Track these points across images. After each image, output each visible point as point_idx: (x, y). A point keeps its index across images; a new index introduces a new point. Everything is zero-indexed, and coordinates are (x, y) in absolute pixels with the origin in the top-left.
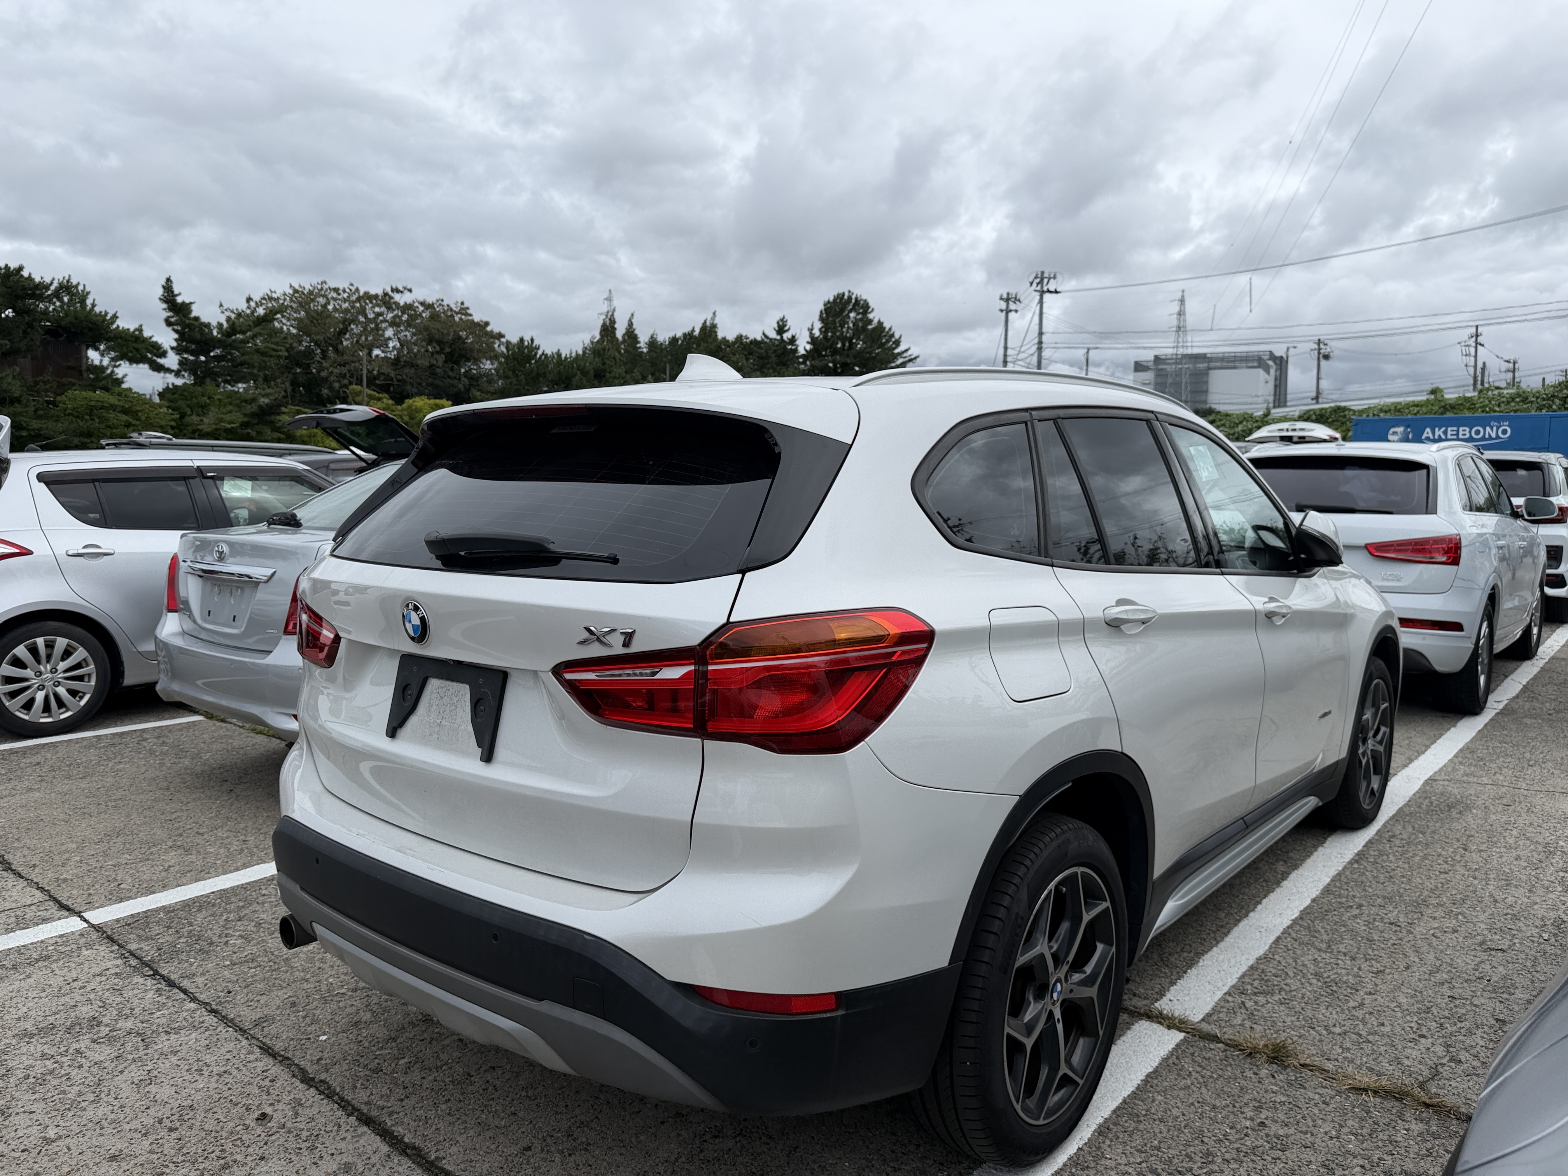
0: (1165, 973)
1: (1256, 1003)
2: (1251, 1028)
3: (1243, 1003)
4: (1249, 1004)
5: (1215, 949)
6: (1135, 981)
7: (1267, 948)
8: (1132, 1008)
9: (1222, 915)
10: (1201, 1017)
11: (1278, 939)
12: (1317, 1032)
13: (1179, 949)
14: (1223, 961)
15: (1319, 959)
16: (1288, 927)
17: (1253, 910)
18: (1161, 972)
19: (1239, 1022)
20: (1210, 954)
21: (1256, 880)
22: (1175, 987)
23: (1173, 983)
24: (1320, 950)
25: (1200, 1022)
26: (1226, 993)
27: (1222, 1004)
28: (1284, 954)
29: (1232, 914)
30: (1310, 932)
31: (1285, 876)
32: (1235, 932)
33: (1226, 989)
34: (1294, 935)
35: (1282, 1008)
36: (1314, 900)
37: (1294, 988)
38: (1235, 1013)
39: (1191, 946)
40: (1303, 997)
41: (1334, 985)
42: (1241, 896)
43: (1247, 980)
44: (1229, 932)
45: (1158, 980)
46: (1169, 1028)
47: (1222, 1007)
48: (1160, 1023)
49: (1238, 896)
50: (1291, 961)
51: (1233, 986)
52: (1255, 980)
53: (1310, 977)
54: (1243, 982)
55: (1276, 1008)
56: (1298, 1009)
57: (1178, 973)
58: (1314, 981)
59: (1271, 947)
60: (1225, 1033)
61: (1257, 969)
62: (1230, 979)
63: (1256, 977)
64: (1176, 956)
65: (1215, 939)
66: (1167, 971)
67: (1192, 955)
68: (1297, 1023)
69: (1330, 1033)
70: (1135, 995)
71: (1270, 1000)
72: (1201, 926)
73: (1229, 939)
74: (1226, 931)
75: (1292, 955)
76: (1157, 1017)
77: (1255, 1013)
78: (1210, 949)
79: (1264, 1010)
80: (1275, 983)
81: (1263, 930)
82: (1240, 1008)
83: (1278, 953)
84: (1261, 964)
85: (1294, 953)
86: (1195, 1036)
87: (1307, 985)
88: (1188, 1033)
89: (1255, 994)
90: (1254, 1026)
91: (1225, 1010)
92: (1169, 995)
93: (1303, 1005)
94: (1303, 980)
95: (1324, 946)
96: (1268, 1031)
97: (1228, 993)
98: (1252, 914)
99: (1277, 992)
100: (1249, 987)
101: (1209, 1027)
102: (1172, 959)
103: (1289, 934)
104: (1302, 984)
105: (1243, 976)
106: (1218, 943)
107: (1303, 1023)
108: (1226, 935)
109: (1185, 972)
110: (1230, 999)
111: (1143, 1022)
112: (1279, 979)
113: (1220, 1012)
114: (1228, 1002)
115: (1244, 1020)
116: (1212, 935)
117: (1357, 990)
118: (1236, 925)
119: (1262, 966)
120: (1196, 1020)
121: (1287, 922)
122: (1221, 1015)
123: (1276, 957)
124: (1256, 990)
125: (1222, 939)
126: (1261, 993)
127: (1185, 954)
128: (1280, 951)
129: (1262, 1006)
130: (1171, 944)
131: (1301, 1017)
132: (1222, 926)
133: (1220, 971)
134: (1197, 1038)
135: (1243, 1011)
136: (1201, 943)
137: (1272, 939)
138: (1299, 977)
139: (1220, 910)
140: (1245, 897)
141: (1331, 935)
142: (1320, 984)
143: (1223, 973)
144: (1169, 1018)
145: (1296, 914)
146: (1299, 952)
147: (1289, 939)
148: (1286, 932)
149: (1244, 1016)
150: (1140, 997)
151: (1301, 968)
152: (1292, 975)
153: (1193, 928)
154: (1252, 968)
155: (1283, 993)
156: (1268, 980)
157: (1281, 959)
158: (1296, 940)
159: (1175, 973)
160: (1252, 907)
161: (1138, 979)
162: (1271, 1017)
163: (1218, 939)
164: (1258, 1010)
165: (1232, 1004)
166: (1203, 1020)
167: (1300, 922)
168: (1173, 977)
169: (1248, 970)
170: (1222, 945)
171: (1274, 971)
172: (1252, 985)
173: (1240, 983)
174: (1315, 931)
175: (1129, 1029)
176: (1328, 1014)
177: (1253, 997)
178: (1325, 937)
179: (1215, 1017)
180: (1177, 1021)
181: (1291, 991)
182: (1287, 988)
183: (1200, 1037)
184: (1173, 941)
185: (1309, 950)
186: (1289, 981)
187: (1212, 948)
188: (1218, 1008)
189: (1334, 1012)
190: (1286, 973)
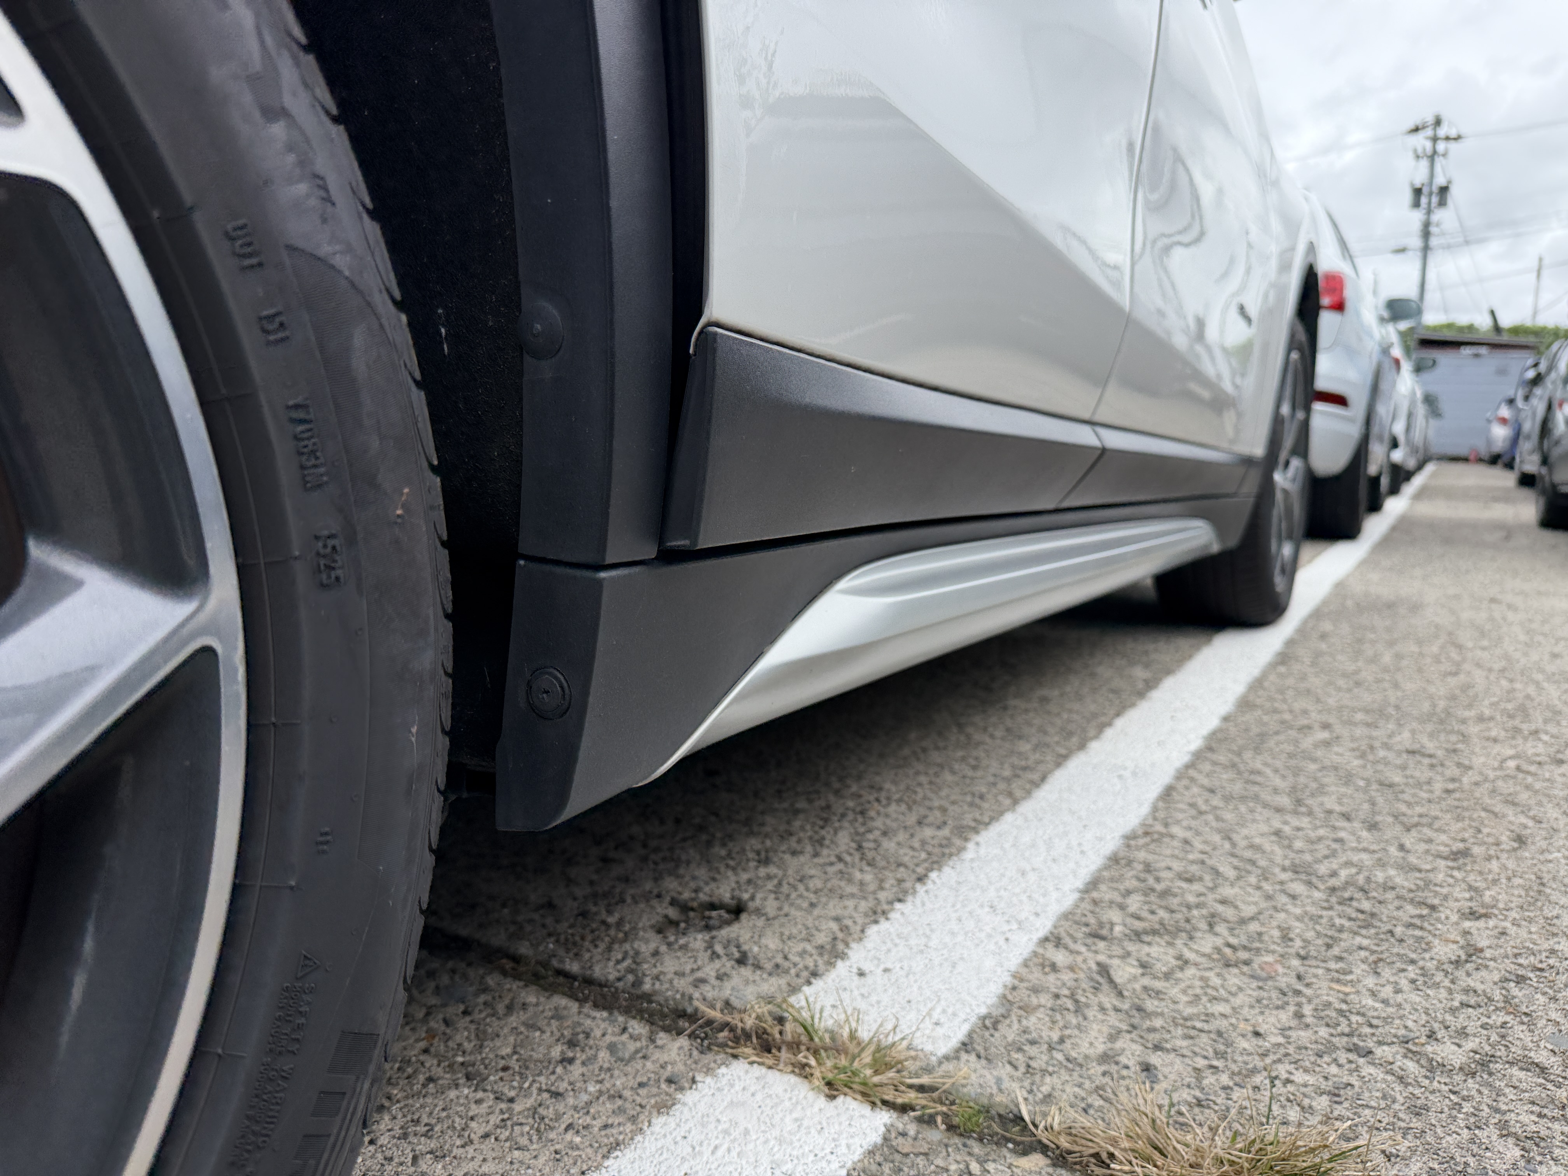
0: (862, 884)
1: (1143, 965)
2: (1147, 1068)
3: (1104, 970)
4: (1123, 972)
5: (1009, 817)
6: (758, 912)
7: (1145, 809)
8: (715, 1015)
9: (1025, 747)
10: (960, 1034)
11: (1168, 793)
12: (1387, 1066)
13: (912, 819)
14: (1033, 845)
15: (1287, 829)
16: (1187, 767)
17: (1097, 737)
18: (850, 881)
19: (1100, 1048)
20: (995, 829)
21: (1094, 690)
22: (884, 925)
23: (877, 914)
24: (1279, 810)
25: (953, 1057)
26: (1046, 939)
27: (1036, 976)
28: (1193, 823)
29: (1047, 745)
30: (1239, 773)
31: (1151, 684)
32: (1059, 779)
33: (1043, 926)
34: (1205, 782)
35: (1234, 978)
36: (1226, 719)
37: (1248, 911)
38: (1079, 1008)
39: (944, 810)
40: (1286, 938)
41: (1358, 895)
42: (1065, 716)
43: (1105, 893)
44: (1043, 779)
45: (834, 908)
46: (832, 1090)
47: (1036, 990)
48: (802, 1071)
49: (1058, 714)
50: (1217, 838)
51: (1066, 916)
52: (1128, 893)
53: (1284, 876)
54: (1095, 902)
55: (1216, 981)
56: (1286, 980)
57: (900, 881)
58: (1298, 888)
59: (1155, 809)
60: (1048, 1098)
61: (1130, 863)
62: (1055, 895)
63: (1133, 883)
64: (902, 836)
65: (1010, 794)
66: (868, 877)
67: (946, 832)
68: (1304, 1036)
69: (1433, 1067)
70: (742, 961)
71: (1189, 955)
72: (975, 768)
73: (1046, 794)
74: (1036, 777)
75: (1214, 824)
76: (795, 1046)
77: (1150, 1005)
78: (995, 817)
79: (1174, 992)
80: (1191, 899)
81: (1127, 774)
82: (1096, 989)
83: (1178, 822)
84: (1138, 848)
85: (1218, 819)
86: (928, 1121)
87: (1284, 899)
88: (904, 1109)
89: (1137, 936)
90: (1155, 1059)
91: (1045, 999)
92: (858, 955)
93: (1295, 962)
94: (1267, 886)
95: (1285, 801)
96: (1209, 1080)
97: (1054, 939)
98: (1094, 745)
99: (1203, 926)
100: (1115, 916)
101: (990, 1079)
102: (889, 845)
103: (1192, 779)
104: (1269, 897)
105: (1093, 884)
106: (1016, 802)
107: (1323, 1032)
108: (1037, 784)
109: (921, 879)
110: (1060, 957)
111: (739, 1068)
112: (1197, 887)
113: (1027, 1009)
114: (1054, 967)
115: (1113, 1037)
116: (1002, 786)
117: (1433, 908)
118: (1058, 765)
119: (1142, 855)
120: (944, 1048)
121: (1179, 756)
122: (1031, 1022)
123: (1175, 830)
124: (1138, 925)
125: (1028, 793)
126: (1154, 932)
127: (928, 832)
128: (1180, 816)
129: (1167, 976)
130: (893, 808)
131: (1307, 1010)
132: (1025, 769)
133: (1023, 873)
134: (936, 1135)
135: (1108, 999)
136: (971, 804)
137: (1154, 791)
138: (1253, 880)
139: (1020, 737)
140: (1075, 717)
141: (1291, 779)
142: (1317, 895)
143: (1032, 877)
144: (836, 1047)
145: (1196, 743)
146: (1229, 816)
147: (1195, 790)
148: (1182, 774)
149: (1114, 1020)
150: (758, 967)
151: (1248, 854)
152: (1231, 874)
153: (953, 772)
154: (1114, 860)
155: (1221, 928)
156: (1165, 894)
157: (1188, 835)
158: (1212, 791)
159: (890, 882)
160: (1092, 733)
161: (771, 906)
162: (1208, 1017)
163: (1018, 793)
164: (1158, 994)
165: (1067, 977)
166: (966, 1046)
167: (1209, 755)
168: (882, 896)
169: (1106, 868)
170: (1026, 807)
171: (1177, 866)
172: (1122, 907)
173: (1086, 906)
174: (1252, 772)
175: (664, 1107)
176: (1387, 992)
177: (1131, 947)
178: (1278, 782)
179: (1010, 1032)
180: (867, 1058)
181: (1243, 921)
182: (1228, 912)
183: (951, 1128)
184: (899, 801)
185: (1252, 811)
186: (1227, 891)
187: (1001, 813)
188: (1023, 993)
189: (1404, 983)
190: (1217, 873)
